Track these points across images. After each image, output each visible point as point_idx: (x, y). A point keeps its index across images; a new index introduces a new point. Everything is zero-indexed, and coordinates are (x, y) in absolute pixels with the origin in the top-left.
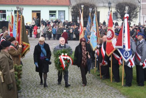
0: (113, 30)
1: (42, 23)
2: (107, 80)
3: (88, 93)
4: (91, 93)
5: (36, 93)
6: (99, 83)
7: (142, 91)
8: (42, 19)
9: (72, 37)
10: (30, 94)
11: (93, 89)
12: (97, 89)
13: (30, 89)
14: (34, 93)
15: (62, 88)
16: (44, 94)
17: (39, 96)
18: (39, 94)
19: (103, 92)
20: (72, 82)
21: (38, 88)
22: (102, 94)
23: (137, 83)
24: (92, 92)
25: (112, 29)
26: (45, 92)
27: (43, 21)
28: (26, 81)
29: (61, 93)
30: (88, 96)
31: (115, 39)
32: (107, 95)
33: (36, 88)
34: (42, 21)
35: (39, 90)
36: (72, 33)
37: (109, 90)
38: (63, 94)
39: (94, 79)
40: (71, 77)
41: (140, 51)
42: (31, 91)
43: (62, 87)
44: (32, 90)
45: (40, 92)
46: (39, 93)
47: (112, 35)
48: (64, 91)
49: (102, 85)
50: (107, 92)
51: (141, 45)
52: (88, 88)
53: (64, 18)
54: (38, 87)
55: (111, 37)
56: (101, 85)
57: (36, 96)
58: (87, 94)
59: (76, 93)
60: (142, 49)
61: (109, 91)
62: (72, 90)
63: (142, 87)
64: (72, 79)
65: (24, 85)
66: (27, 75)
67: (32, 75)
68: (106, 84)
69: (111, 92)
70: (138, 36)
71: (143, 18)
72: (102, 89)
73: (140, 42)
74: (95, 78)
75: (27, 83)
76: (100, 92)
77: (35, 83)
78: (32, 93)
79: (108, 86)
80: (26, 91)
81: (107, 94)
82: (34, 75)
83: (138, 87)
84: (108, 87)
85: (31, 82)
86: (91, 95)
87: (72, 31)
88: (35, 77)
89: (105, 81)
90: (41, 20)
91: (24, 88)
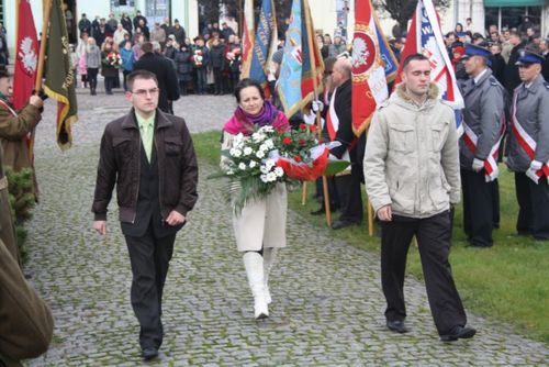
0: (371, 37)
1: (82, 31)
2: (352, 230)
3: (286, 276)
4: (297, 276)
5: (83, 277)
6: (323, 238)
7: (488, 264)
8: (84, 15)
9: (203, 82)
10: (60, 282)
11: (303, 261)
12: (318, 261)
13: (59, 266)
14: (76, 280)
15: (184, 260)
16: (118, 283)
17: (98, 289)
18: (97, 282)
19: (343, 270)
20: (221, 239)
21: (89, 262)
22: (338, 275)
23: (467, 237)
24: (297, 271)
25: (367, 33)
26: (120, 273)
27: (88, 21)
28: (40, 237)
29: (182, 276)
30: (287, 284)
31: (381, 71)
32: (356, 280)
33: (82, 261)
34: (82, 21)
35: (96, 269)
36: (203, 67)
37: (363, 264)
38: (191, 278)
39: (303, 226)
40: (214, 219)
41: (475, 117)
42: (64, 271)
43: (184, 256)
44: (68, 268)
45: (102, 274)
46: (95, 277)
47: (367, 54)
48: (194, 269)
49: (333, 246)
50: (355, 271)
51: (477, 93)
52: (283, 258)
53: (167, 12)
54: (91, 259)
55: (363, 61)
56: (329, 246)
57: (85, 290)
58: (282, 279)
59: (239, 275)
60: (480, 109)
61: (362, 267)
62: (223, 264)
63: (487, 249)
64: (220, 227)
65: (34, 253)
66: (41, 218)
67: (60, 215)
68: (350, 244)
69: (371, 269)
70: (467, 59)
71: (468, 8)
72: (337, 260)
73: (476, 81)
74: (304, 222)
75: (47, 243)
76: (331, 271)
77: (76, 243)
78: (69, 279)
79: (359, 248)
80: (45, 274)
81: (356, 276)
82: (72, 216)
83: (472, 251)
84: (358, 252)
85: (61, 241)
86: (296, 281)
87: (200, 58)
88: (76, 223)
89: (346, 232)
90: (79, 18)
91: (35, 264)
